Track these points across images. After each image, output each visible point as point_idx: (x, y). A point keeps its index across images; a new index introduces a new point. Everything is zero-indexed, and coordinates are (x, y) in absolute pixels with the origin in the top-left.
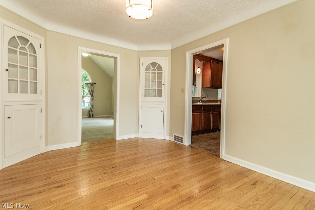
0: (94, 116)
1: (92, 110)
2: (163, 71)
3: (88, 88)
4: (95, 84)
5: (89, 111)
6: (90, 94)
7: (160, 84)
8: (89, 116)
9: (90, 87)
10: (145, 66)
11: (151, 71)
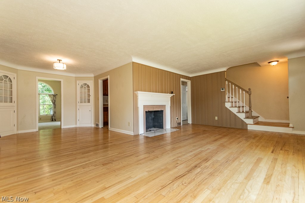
0: (56, 120)
1: (55, 115)
2: (90, 88)
3: (51, 98)
4: (57, 95)
5: (52, 116)
6: (53, 103)
7: (89, 95)
8: (52, 120)
9: (52, 97)
10: (80, 85)
11: (83, 88)
